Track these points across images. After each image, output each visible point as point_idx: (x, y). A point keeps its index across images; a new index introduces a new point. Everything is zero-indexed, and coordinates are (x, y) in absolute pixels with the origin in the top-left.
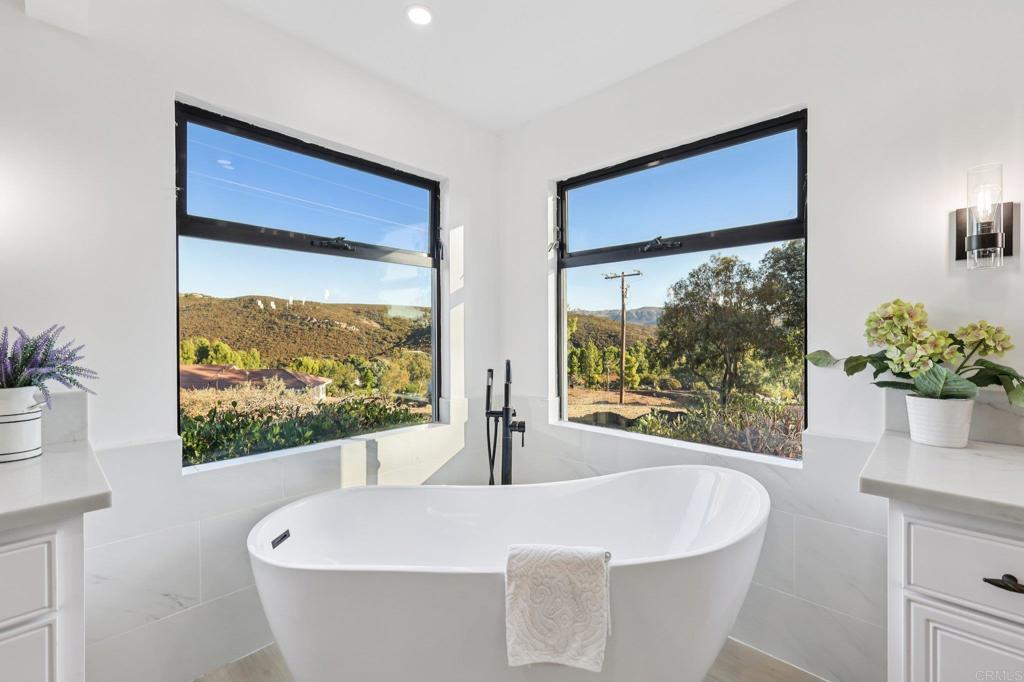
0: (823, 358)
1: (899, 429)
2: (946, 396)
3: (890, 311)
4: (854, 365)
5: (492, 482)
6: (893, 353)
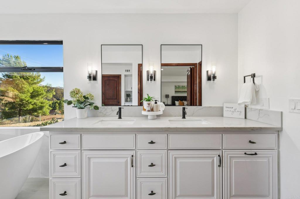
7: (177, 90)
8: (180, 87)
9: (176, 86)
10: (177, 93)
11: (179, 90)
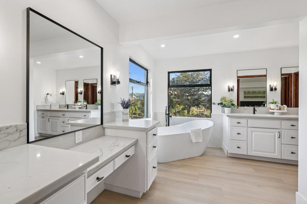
0: (214, 104)
1: (224, 112)
2: (229, 107)
3: (223, 97)
4: (218, 104)
5: (166, 126)
6: (224, 103)
7: (247, 95)
8: (250, 92)
9: (246, 92)
10: (246, 98)
11: (249, 96)
